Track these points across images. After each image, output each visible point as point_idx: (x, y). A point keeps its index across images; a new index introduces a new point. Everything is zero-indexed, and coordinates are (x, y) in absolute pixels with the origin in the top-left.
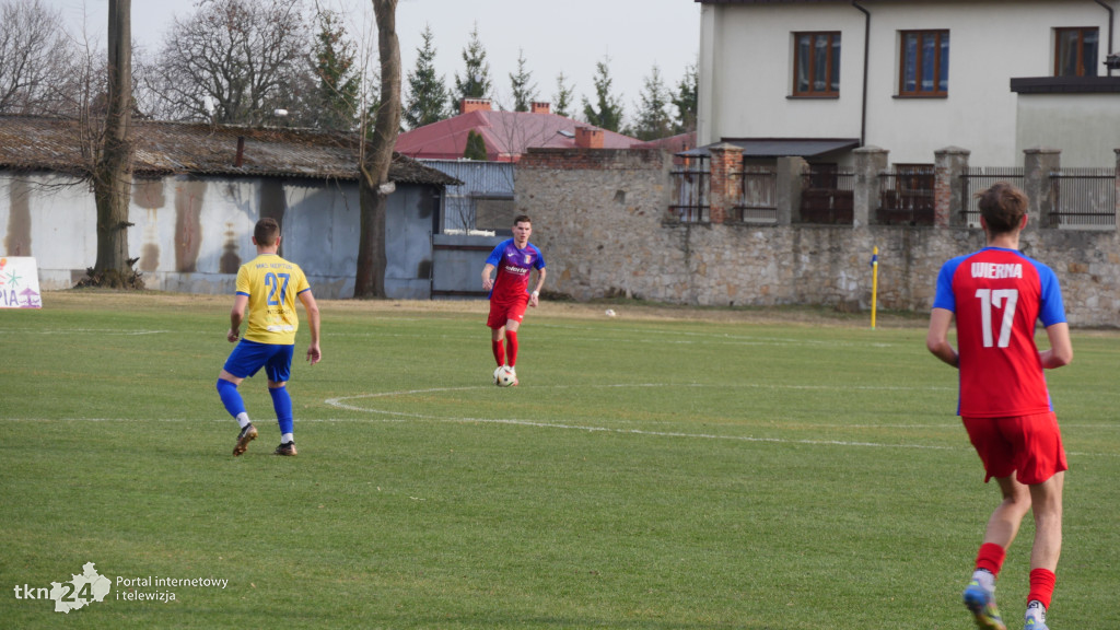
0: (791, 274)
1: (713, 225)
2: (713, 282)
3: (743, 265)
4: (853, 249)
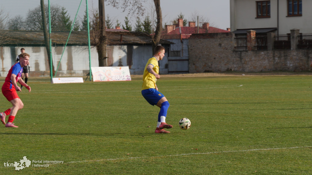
0: (272, 63)
1: (248, 51)
2: (249, 66)
3: (258, 61)
4: (291, 55)
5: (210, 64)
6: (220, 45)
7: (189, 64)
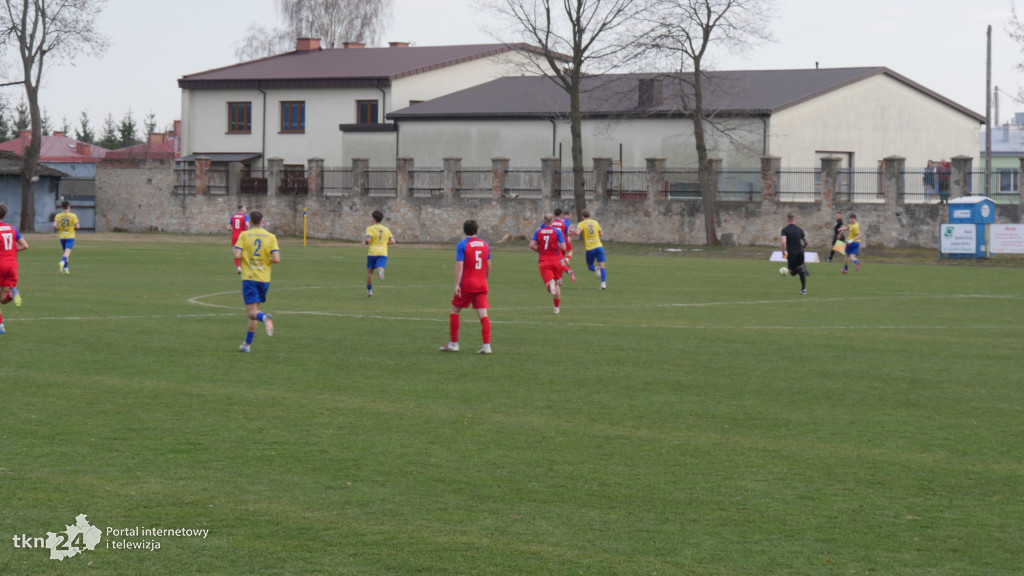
1: (197, 195)
2: (197, 223)
3: (212, 214)
4: (268, 205)
5: (131, 217)
6: (150, 181)
7: (95, 214)
